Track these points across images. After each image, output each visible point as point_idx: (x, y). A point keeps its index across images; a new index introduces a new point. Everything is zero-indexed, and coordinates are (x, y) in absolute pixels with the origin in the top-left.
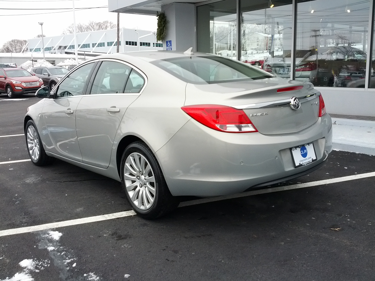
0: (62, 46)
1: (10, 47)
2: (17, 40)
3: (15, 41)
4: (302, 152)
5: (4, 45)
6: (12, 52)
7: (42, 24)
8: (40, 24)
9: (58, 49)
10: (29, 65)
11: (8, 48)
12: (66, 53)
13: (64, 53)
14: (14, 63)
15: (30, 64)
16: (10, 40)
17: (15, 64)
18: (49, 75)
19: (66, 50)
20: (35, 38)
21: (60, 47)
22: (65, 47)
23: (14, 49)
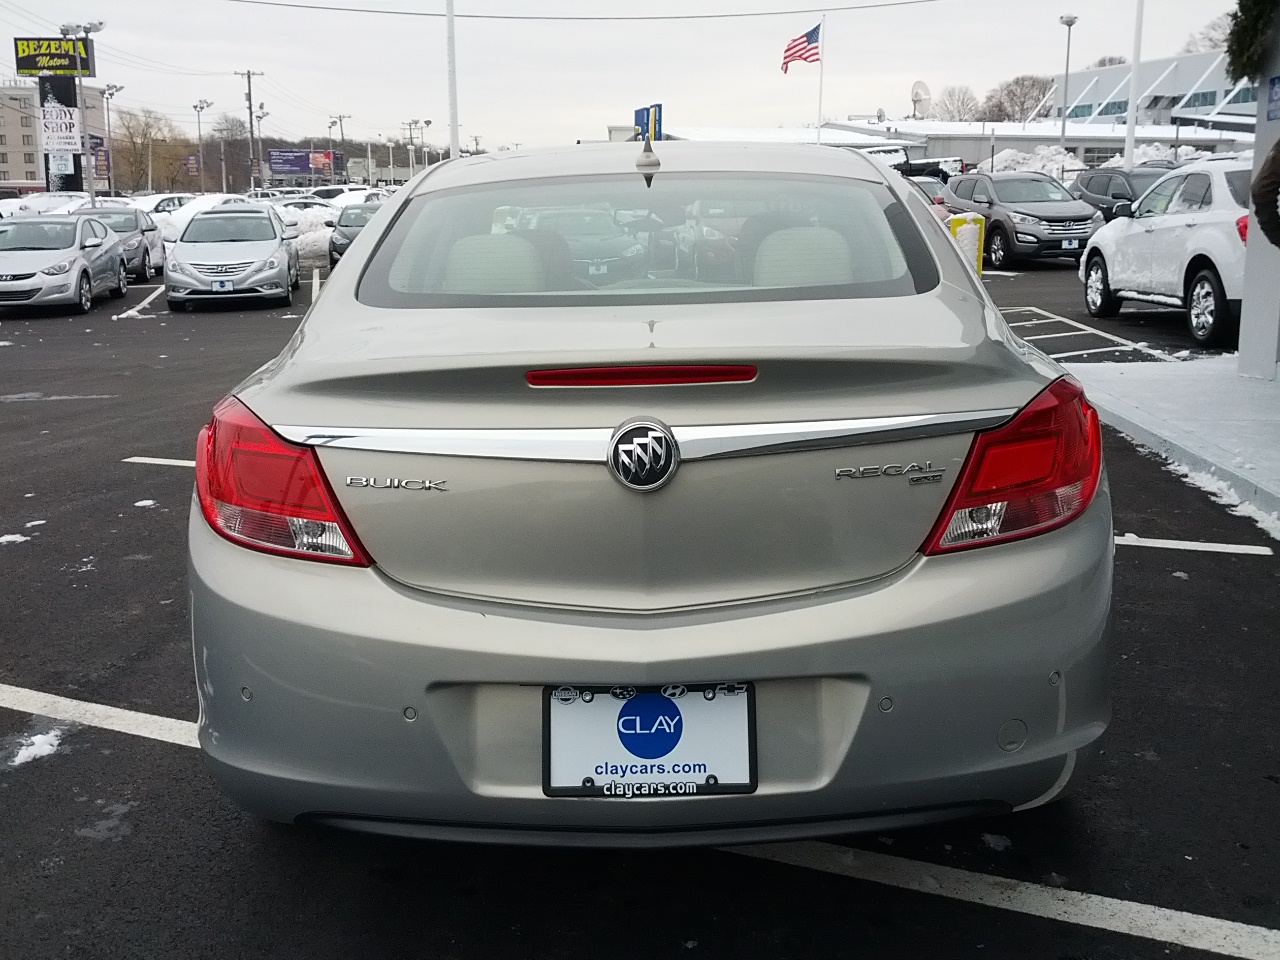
0: (1162, 97)
1: (1006, 104)
2: (1031, 78)
3: (1026, 83)
4: (630, 725)
5: (989, 94)
6: (1010, 118)
7: (1070, 23)
8: (1064, 23)
9: (1148, 107)
10: (1006, 164)
11: (1000, 107)
12: (1174, 121)
13: (1166, 123)
14: (958, 158)
15: (1009, 162)
16: (1011, 78)
17: (961, 160)
18: (991, 203)
19: (1177, 111)
20: (1088, 68)
21: (1156, 100)
22: (1174, 98)
23: (1017, 108)
